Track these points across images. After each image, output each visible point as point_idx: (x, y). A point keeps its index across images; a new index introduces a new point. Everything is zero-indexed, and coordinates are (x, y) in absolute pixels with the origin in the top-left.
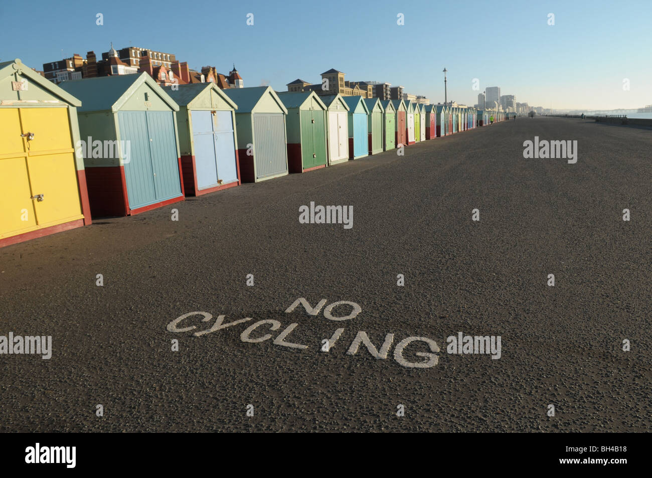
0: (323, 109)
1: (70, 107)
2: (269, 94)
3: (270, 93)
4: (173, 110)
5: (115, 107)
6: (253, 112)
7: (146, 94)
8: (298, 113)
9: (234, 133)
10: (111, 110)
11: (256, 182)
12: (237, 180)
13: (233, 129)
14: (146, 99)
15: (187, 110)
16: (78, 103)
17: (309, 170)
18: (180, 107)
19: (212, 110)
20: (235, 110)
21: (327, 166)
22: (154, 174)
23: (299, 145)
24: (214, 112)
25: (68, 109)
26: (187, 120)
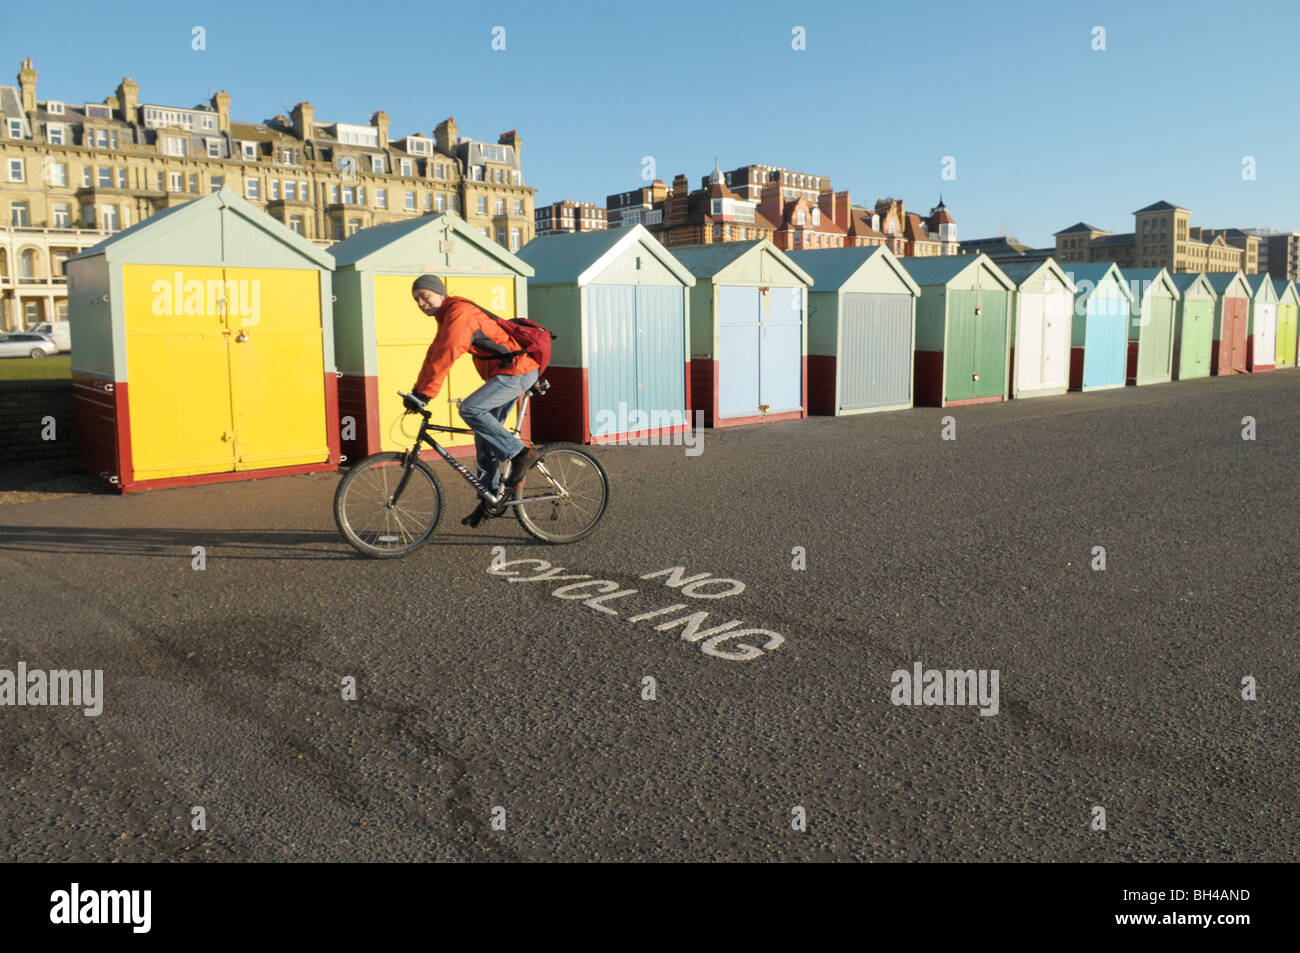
0: (1007, 289)
1: (518, 276)
2: (882, 261)
3: (883, 256)
4: (685, 285)
5: (584, 279)
6: (842, 290)
7: (638, 259)
8: (943, 295)
9: (801, 326)
10: (576, 283)
11: (837, 415)
12: (800, 409)
13: (801, 319)
14: (638, 267)
15: (713, 285)
16: (530, 271)
17: (960, 403)
18: (699, 280)
19: (763, 285)
20: (808, 286)
21: (1006, 398)
22: (640, 384)
23: (940, 355)
24: (764, 290)
25: (515, 280)
26: (712, 301)
